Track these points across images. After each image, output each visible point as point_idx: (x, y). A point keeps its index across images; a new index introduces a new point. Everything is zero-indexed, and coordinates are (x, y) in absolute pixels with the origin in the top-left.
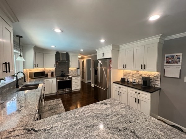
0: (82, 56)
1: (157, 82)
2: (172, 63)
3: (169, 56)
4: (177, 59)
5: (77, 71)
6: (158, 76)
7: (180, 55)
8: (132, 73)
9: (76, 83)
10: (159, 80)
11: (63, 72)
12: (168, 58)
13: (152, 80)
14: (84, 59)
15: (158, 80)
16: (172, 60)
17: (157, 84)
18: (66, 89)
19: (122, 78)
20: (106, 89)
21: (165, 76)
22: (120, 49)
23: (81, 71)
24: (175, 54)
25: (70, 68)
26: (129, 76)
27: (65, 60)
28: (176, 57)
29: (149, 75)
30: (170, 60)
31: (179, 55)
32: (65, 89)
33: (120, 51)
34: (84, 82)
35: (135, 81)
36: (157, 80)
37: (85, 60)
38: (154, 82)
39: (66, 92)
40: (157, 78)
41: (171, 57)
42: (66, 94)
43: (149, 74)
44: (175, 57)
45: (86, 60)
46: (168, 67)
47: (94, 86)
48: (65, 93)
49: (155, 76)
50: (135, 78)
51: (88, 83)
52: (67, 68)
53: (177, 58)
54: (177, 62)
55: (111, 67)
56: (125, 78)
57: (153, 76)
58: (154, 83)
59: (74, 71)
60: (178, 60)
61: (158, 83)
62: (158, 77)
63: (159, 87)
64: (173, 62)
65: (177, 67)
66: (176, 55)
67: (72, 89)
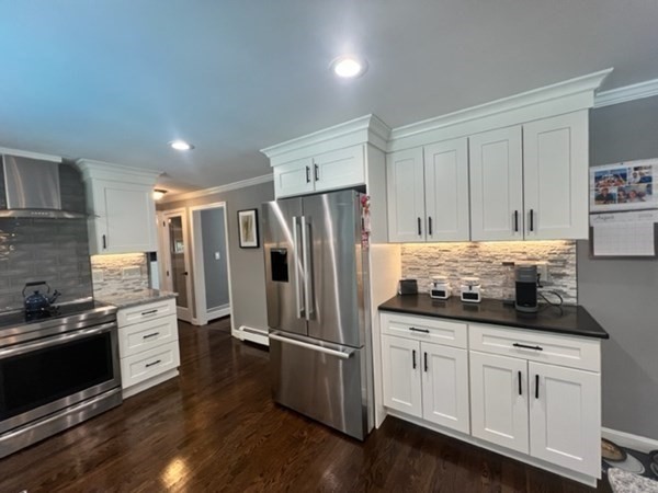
0: (171, 191)
1: (564, 281)
2: (620, 201)
3: (606, 172)
4: (641, 182)
5: (149, 273)
6: (565, 257)
7: (650, 167)
8: (445, 256)
9: (152, 342)
10: (571, 271)
11: (42, 289)
12: (601, 182)
13: (543, 278)
14: (183, 209)
15: (567, 272)
16: (620, 190)
17: (565, 290)
18: (82, 395)
19: (402, 282)
20: (352, 350)
21: (596, 253)
22: (395, 147)
23: (169, 267)
24: (629, 165)
25: (94, 259)
26: (435, 269)
27: (57, 205)
28: (635, 176)
29: (524, 257)
30: (613, 190)
31: (645, 168)
32: (67, 400)
33: (395, 157)
34: (189, 323)
35: (476, 290)
36: (564, 275)
37: (187, 214)
38: (552, 284)
39: (81, 417)
40: (563, 267)
41: (616, 176)
42: (82, 431)
43: (524, 253)
44: (630, 177)
45: (194, 212)
46: (605, 219)
47: (271, 340)
48: (69, 422)
49: (551, 257)
50: (465, 274)
51: (210, 322)
52: (74, 260)
53: (639, 178)
54: (640, 196)
55: (367, 233)
56: (415, 281)
57: (543, 258)
58: (551, 288)
59: (130, 272)
60: (643, 186)
61: (570, 285)
62: (565, 262)
63: (573, 301)
64: (626, 196)
65: (640, 216)
66: (636, 169)
67: (120, 386)
